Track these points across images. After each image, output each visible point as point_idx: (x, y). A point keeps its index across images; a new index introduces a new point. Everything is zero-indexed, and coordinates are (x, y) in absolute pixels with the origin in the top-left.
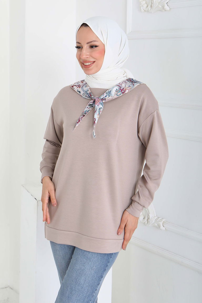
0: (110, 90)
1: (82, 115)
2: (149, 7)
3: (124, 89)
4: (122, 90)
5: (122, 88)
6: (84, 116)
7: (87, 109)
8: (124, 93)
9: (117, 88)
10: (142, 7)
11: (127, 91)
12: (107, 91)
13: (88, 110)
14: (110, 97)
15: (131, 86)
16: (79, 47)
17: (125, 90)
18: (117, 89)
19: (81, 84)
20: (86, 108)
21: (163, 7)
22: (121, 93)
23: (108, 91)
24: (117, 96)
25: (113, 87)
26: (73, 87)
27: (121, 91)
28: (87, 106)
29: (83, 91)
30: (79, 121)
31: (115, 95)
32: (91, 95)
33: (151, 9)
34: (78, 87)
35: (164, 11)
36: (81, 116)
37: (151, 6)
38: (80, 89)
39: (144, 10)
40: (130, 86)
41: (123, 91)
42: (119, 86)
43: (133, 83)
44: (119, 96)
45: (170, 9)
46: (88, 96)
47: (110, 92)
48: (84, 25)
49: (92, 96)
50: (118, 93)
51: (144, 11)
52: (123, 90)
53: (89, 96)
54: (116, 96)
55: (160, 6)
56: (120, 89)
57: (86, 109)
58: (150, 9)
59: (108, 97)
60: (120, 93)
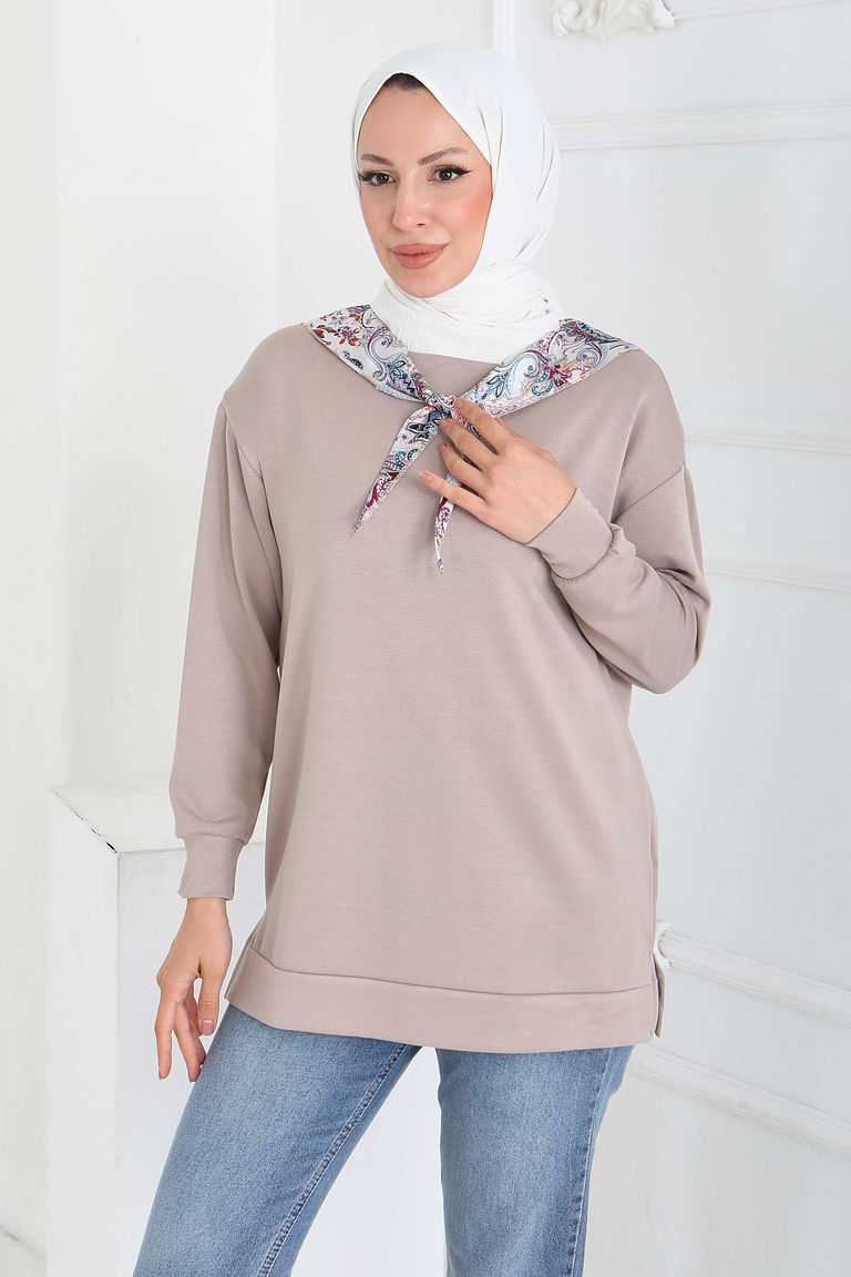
0: (503, 371)
1: (385, 471)
2: (588, 13)
3: (559, 367)
4: (555, 374)
5: (551, 365)
6: (394, 475)
7: (407, 448)
8: (561, 383)
9: (531, 361)
10: (557, 14)
11: (575, 377)
12: (491, 376)
13: (407, 451)
14: (503, 402)
15: (589, 355)
16: (377, 177)
17: (568, 371)
18: (530, 368)
19: (353, 324)
20: (400, 439)
21: (648, 13)
22: (549, 382)
23: (493, 374)
24: (537, 398)
25: (517, 359)
26: (320, 334)
27: (551, 377)
28: (403, 431)
29: (377, 359)
30: (375, 496)
31: (524, 391)
32: (421, 386)
33: (596, 24)
34: (342, 337)
35: (651, 30)
36: (383, 477)
37: (597, 12)
38: (357, 352)
39: (564, 26)
40: (585, 356)
41: (557, 376)
42: (538, 351)
43: (597, 343)
44: (543, 396)
45: (676, 21)
46: (404, 387)
47: (502, 380)
48: (405, 81)
49: (427, 391)
50: (539, 384)
51: (567, 33)
52: (557, 372)
53: (413, 386)
54: (529, 398)
55: (635, 11)
56: (546, 369)
57: (401, 446)
58: (591, 22)
59: (494, 401)
60: (547, 383)
